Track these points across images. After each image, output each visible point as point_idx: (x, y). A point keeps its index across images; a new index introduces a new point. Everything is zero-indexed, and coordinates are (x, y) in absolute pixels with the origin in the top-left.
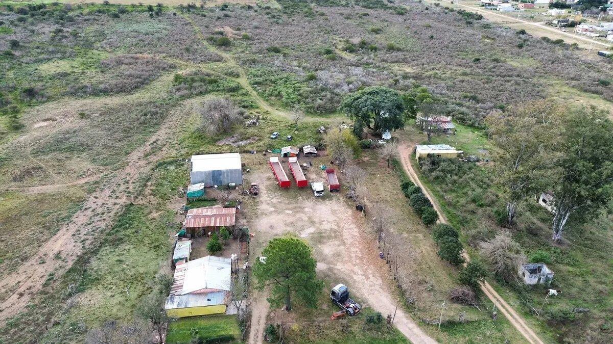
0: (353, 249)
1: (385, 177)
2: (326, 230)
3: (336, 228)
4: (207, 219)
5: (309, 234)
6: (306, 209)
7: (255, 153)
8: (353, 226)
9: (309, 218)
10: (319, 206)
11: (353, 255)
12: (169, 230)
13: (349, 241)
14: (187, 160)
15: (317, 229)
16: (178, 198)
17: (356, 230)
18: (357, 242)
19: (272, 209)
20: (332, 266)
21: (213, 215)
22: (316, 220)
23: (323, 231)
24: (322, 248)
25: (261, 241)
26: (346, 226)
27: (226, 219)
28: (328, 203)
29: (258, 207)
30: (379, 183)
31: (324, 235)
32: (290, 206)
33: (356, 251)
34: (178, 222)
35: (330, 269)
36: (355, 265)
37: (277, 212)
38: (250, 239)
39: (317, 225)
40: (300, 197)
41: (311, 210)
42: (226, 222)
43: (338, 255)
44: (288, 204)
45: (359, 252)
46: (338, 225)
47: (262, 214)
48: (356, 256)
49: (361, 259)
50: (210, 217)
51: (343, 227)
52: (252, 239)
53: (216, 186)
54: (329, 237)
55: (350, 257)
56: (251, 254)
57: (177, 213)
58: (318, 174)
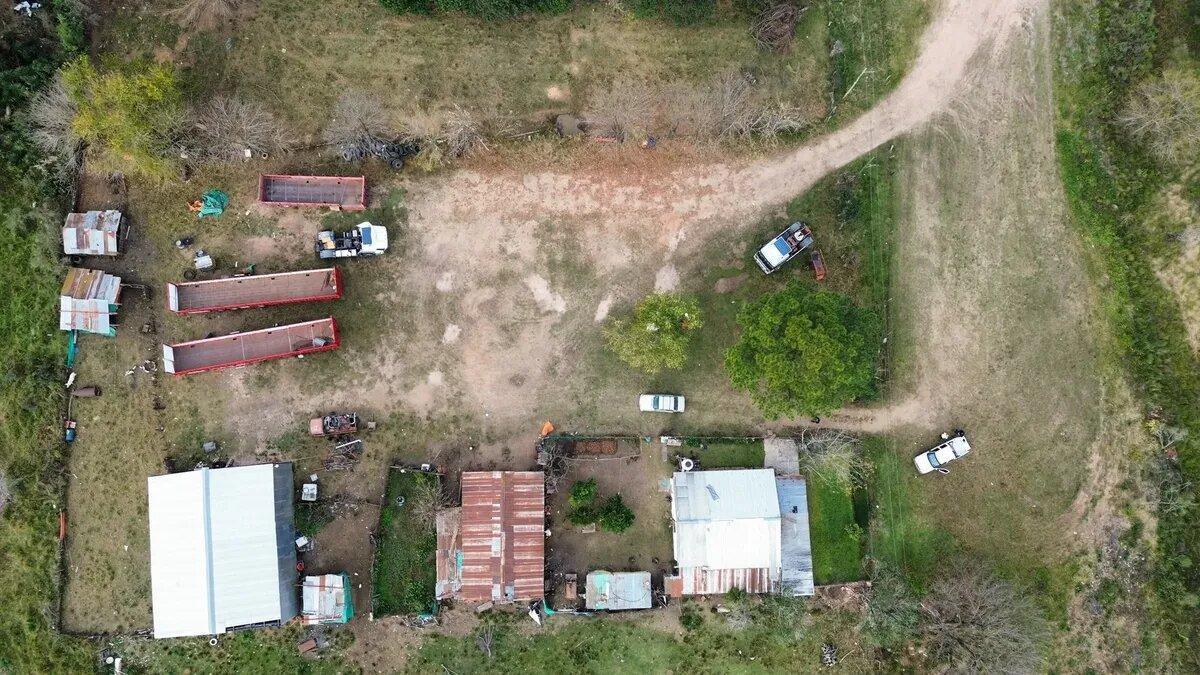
0: (619, 200)
1: (298, 34)
2: (539, 249)
3: (534, 223)
4: (516, 544)
5: (553, 291)
6: (444, 285)
7: (73, 425)
8: (531, 182)
9: (481, 283)
10: (432, 249)
11: (638, 204)
12: (511, 640)
13: (590, 205)
14: (110, 660)
15: (533, 268)
16: (356, 646)
17: (547, 177)
18: (595, 187)
19: (435, 377)
20: (667, 257)
21: (507, 528)
22: (495, 267)
23: (545, 256)
24: (609, 269)
25: (573, 407)
26: (528, 198)
27: (521, 495)
28: (414, 224)
29: (423, 414)
30: (326, 62)
31: (559, 257)
32: (424, 327)
33: (625, 196)
34: (477, 622)
35: (678, 261)
36: (669, 208)
37: (450, 361)
38: (564, 434)
39: (518, 266)
40: (380, 297)
41: (447, 275)
42: (530, 495)
43: (633, 237)
44: (411, 330)
45: (629, 190)
46: (523, 218)
47: (456, 401)
48: (641, 198)
49: (650, 191)
50: (510, 536)
51: (534, 207)
52: (565, 428)
53: (302, 542)
54: (571, 246)
55: (643, 212)
56: (619, 429)
57: (435, 636)
58: (251, 227)
